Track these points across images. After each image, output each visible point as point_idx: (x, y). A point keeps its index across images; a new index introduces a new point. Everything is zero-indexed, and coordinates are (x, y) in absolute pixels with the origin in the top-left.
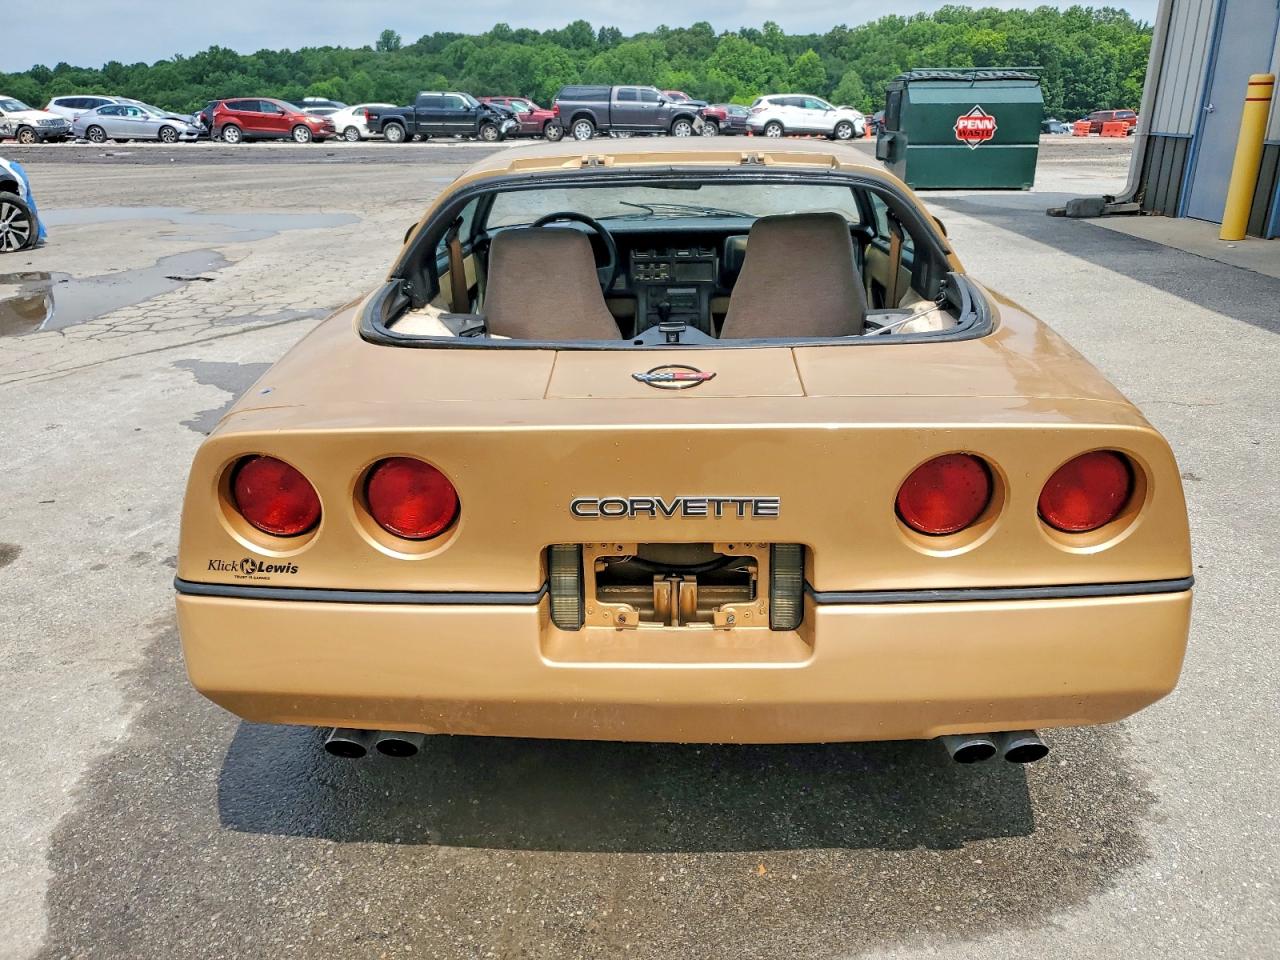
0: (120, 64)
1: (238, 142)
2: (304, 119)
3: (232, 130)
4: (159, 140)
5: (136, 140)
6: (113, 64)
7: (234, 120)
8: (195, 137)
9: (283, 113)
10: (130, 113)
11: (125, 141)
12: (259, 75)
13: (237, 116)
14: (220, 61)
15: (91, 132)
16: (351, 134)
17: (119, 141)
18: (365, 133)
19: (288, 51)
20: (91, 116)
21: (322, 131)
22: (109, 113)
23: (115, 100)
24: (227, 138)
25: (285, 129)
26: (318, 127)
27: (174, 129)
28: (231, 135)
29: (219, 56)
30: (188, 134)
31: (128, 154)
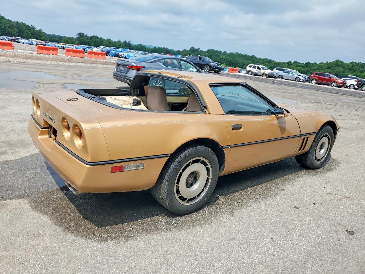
0: (316, 63)
1: (315, 84)
2: (336, 80)
3: (314, 80)
4: (295, 80)
5: (290, 80)
6: (308, 62)
7: (316, 78)
8: (304, 81)
9: (331, 78)
10: (291, 73)
11: (287, 80)
12: (348, 69)
13: (317, 77)
14: (337, 64)
15: (280, 77)
16: (352, 87)
17: (286, 79)
18: (356, 87)
19: (361, 62)
20: (281, 73)
21: (341, 84)
22: (286, 73)
23: (289, 70)
24: (312, 82)
25: (329, 82)
26: (340, 83)
27: (299, 78)
28: (314, 82)
29: (338, 63)
30: (303, 80)
31: (278, 82)
